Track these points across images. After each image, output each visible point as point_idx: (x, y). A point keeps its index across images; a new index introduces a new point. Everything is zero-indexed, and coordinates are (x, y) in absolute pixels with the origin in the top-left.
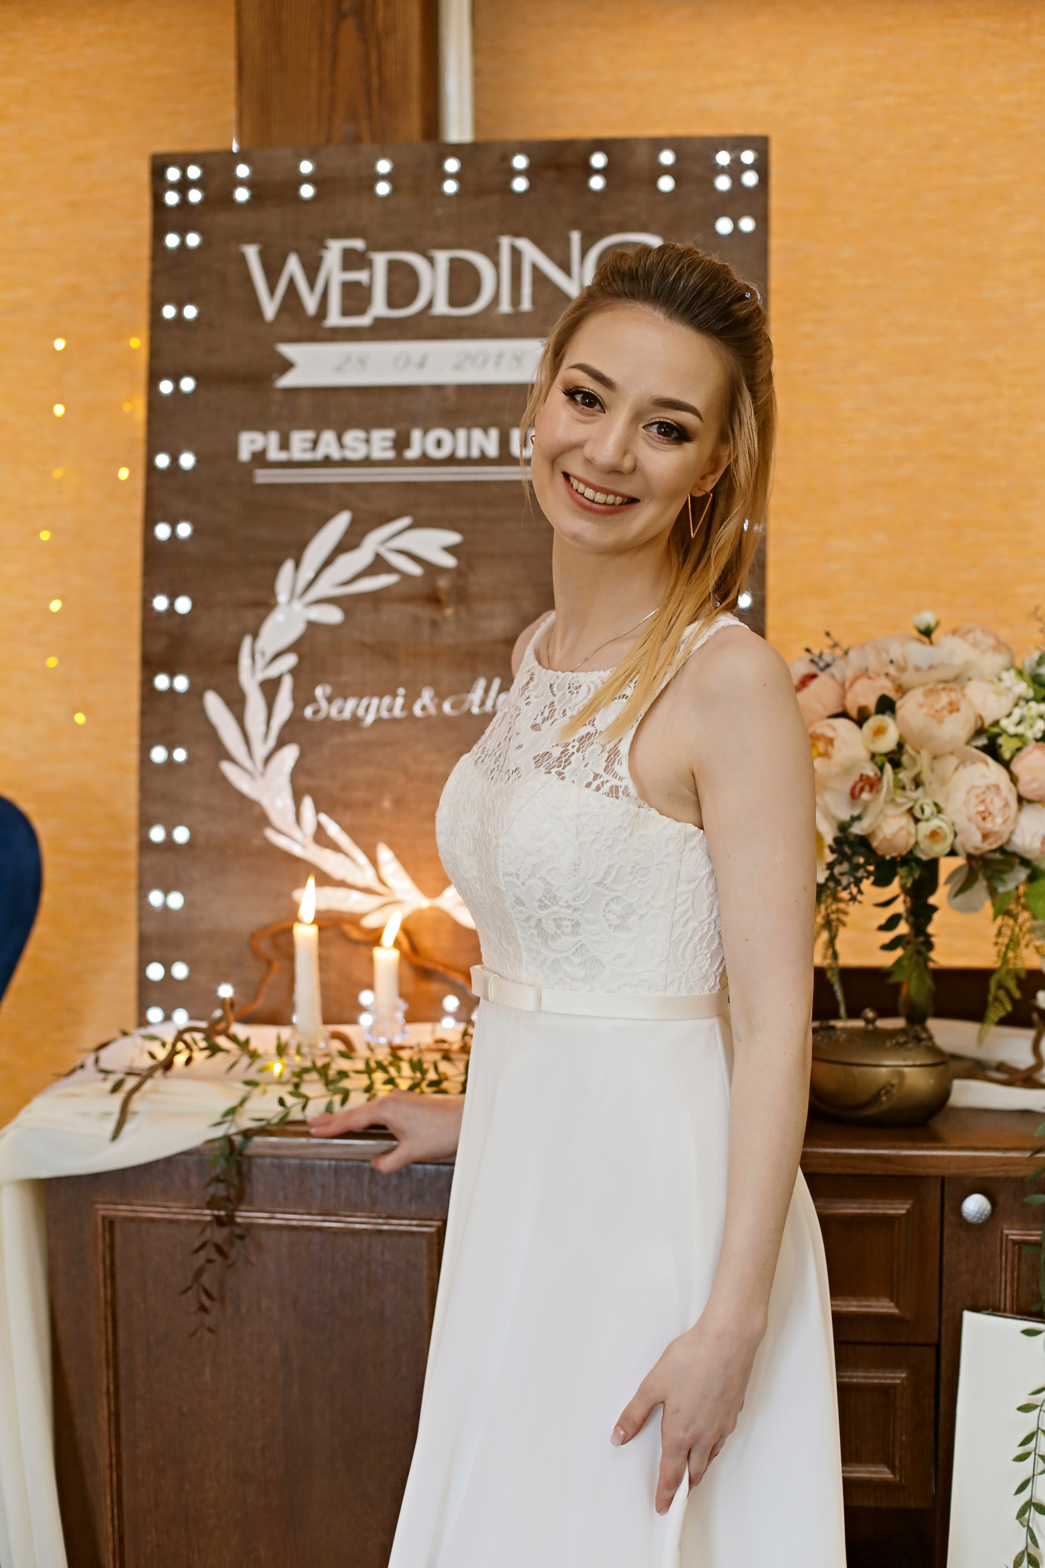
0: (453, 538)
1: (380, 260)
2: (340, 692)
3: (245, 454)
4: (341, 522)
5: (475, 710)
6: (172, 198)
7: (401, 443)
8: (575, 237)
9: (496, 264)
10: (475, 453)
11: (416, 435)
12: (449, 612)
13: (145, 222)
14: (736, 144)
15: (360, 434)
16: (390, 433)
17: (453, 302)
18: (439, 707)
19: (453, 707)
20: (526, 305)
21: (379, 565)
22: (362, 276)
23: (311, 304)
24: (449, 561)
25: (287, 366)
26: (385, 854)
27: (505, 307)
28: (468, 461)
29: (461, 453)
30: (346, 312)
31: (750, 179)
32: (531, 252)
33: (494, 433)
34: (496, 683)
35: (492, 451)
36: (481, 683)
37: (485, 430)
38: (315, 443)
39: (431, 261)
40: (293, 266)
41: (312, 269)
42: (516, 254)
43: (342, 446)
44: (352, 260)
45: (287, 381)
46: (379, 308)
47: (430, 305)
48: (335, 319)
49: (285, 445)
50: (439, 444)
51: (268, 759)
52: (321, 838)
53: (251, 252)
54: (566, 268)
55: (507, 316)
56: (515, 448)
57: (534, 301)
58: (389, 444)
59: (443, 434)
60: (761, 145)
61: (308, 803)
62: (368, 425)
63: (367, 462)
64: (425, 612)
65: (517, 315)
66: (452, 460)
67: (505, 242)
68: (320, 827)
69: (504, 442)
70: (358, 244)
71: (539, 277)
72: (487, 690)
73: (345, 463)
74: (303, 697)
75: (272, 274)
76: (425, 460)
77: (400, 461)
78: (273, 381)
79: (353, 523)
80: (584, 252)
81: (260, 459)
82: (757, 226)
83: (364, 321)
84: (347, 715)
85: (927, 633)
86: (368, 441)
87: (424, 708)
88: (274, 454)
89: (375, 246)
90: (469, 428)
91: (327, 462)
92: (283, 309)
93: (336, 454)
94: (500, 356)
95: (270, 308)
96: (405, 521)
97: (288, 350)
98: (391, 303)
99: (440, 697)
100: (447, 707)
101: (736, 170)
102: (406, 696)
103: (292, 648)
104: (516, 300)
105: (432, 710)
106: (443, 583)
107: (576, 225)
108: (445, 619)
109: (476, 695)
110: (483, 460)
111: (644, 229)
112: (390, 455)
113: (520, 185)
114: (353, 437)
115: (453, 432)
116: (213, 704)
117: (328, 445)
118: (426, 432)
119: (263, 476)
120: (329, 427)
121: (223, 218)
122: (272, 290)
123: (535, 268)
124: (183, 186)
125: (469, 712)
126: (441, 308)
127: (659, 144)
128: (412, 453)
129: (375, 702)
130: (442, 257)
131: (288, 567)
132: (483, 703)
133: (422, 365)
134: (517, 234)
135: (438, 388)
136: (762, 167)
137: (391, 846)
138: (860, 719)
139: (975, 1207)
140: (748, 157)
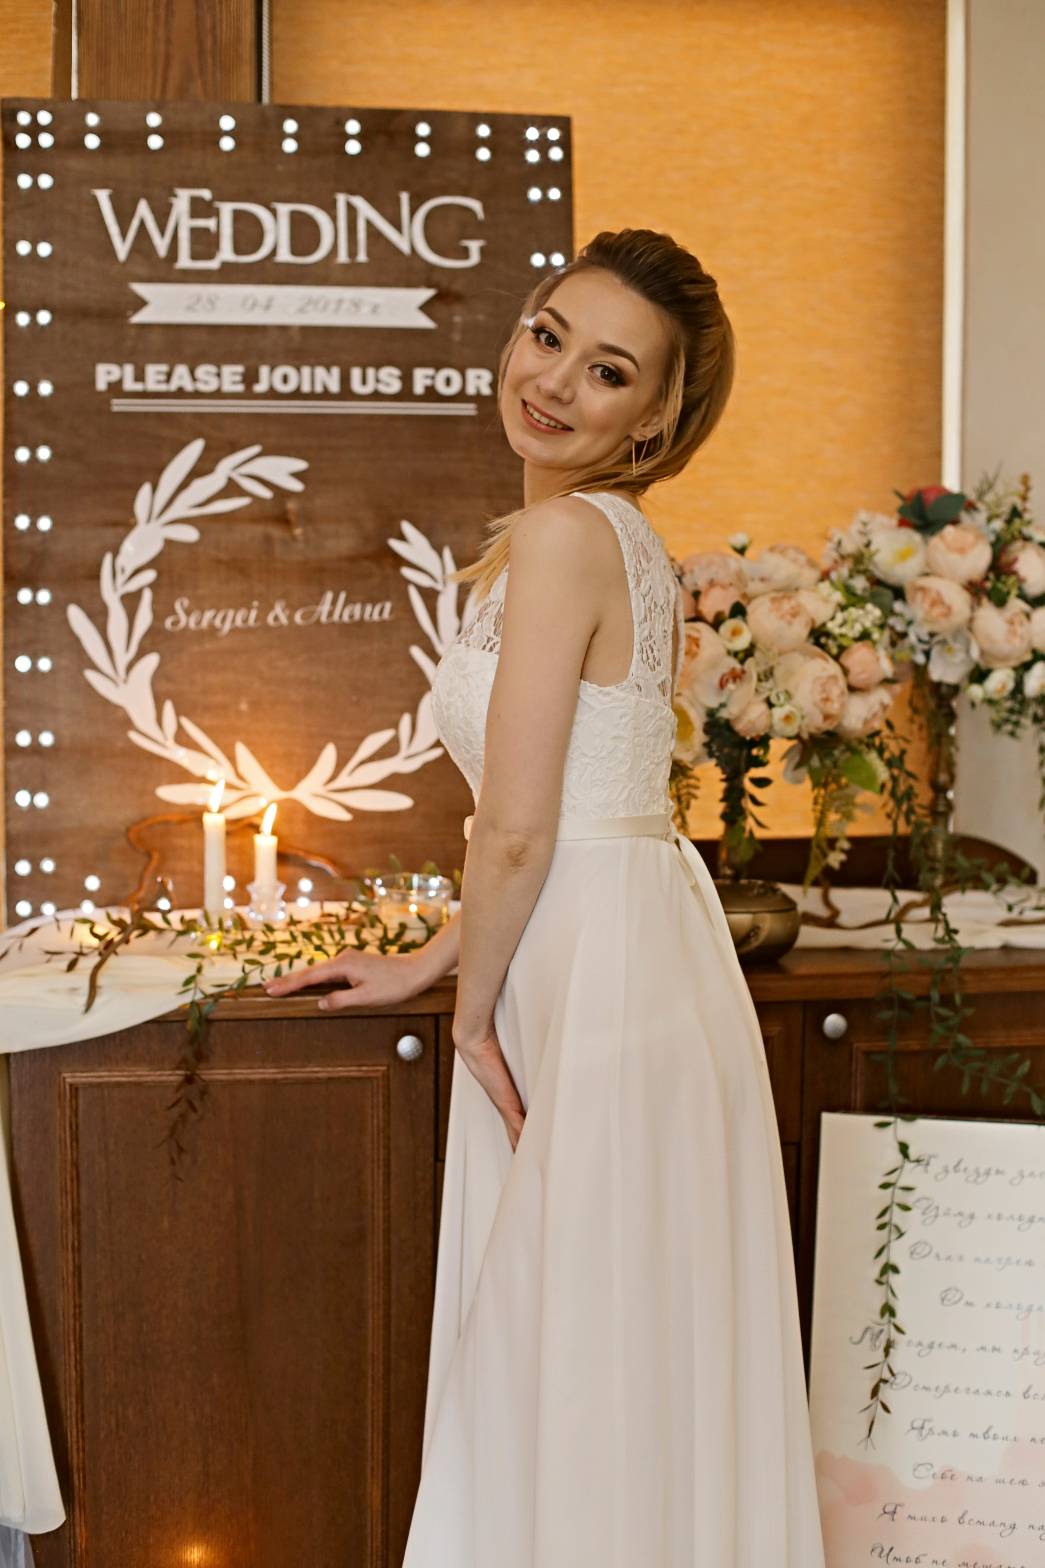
0: (300, 465)
1: (226, 209)
2: (198, 605)
3: (101, 385)
4: (196, 448)
5: (324, 619)
6: (23, 141)
7: (250, 378)
8: (405, 197)
9: (334, 219)
10: (319, 389)
11: (264, 371)
12: (298, 531)
14: (543, 122)
15: (212, 369)
16: (240, 369)
17: (295, 251)
18: (290, 618)
19: (303, 617)
20: (362, 257)
21: (231, 489)
22: (210, 223)
23: (161, 245)
24: (297, 486)
25: (140, 303)
26: (242, 751)
27: (343, 257)
28: (312, 396)
29: (306, 388)
30: (195, 256)
31: (556, 154)
32: (365, 210)
33: (336, 371)
34: (343, 596)
35: (334, 387)
36: (329, 596)
37: (328, 369)
38: (169, 376)
39: (274, 212)
40: (143, 210)
41: (162, 215)
42: (352, 211)
43: (194, 379)
44: (199, 208)
45: (138, 318)
46: (226, 253)
47: (274, 252)
48: (184, 261)
49: (140, 377)
50: (285, 379)
51: (130, 667)
52: (182, 739)
53: (103, 196)
54: (397, 224)
55: (344, 266)
56: (356, 386)
57: (369, 254)
58: (238, 378)
59: (290, 371)
60: (564, 123)
61: (169, 708)
62: (219, 361)
63: (218, 394)
64: (276, 532)
65: (353, 265)
66: (297, 394)
67: (341, 199)
68: (180, 728)
69: (345, 380)
70: (206, 194)
71: (373, 233)
72: (334, 603)
73: (198, 395)
74: (161, 610)
75: (124, 218)
76: (272, 394)
77: (249, 394)
78: (128, 317)
79: (206, 449)
80: (413, 212)
81: (116, 388)
82: (563, 195)
83: (213, 264)
84: (205, 624)
85: (741, 551)
86: (219, 375)
87: (276, 618)
88: (130, 385)
89: (222, 196)
90: (313, 366)
91: (180, 393)
92: (134, 250)
93: (189, 386)
94: (340, 302)
95: (122, 249)
96: (256, 449)
97: (140, 289)
98: (238, 250)
99: (291, 608)
100: (298, 618)
101: (543, 145)
102: (259, 608)
103: (150, 565)
104: (353, 251)
105: (284, 620)
106: (291, 505)
107: (405, 187)
108: (294, 538)
109: (325, 608)
110: (326, 395)
111: (465, 193)
112: (240, 388)
113: (353, 147)
114: (205, 371)
115: (298, 369)
116: (76, 616)
117: (181, 378)
118: (272, 369)
119: (119, 405)
120: (182, 362)
121: (75, 163)
122: (124, 234)
123: (369, 224)
124: (34, 130)
125: (318, 621)
126: (284, 255)
127: (476, 118)
128: (261, 387)
129: (231, 613)
130: (284, 209)
131: (146, 490)
132: (330, 614)
133: (268, 307)
134: (352, 192)
135: (284, 329)
136: (565, 143)
137: (249, 744)
138: (716, 624)
139: (834, 1022)
140: (554, 134)
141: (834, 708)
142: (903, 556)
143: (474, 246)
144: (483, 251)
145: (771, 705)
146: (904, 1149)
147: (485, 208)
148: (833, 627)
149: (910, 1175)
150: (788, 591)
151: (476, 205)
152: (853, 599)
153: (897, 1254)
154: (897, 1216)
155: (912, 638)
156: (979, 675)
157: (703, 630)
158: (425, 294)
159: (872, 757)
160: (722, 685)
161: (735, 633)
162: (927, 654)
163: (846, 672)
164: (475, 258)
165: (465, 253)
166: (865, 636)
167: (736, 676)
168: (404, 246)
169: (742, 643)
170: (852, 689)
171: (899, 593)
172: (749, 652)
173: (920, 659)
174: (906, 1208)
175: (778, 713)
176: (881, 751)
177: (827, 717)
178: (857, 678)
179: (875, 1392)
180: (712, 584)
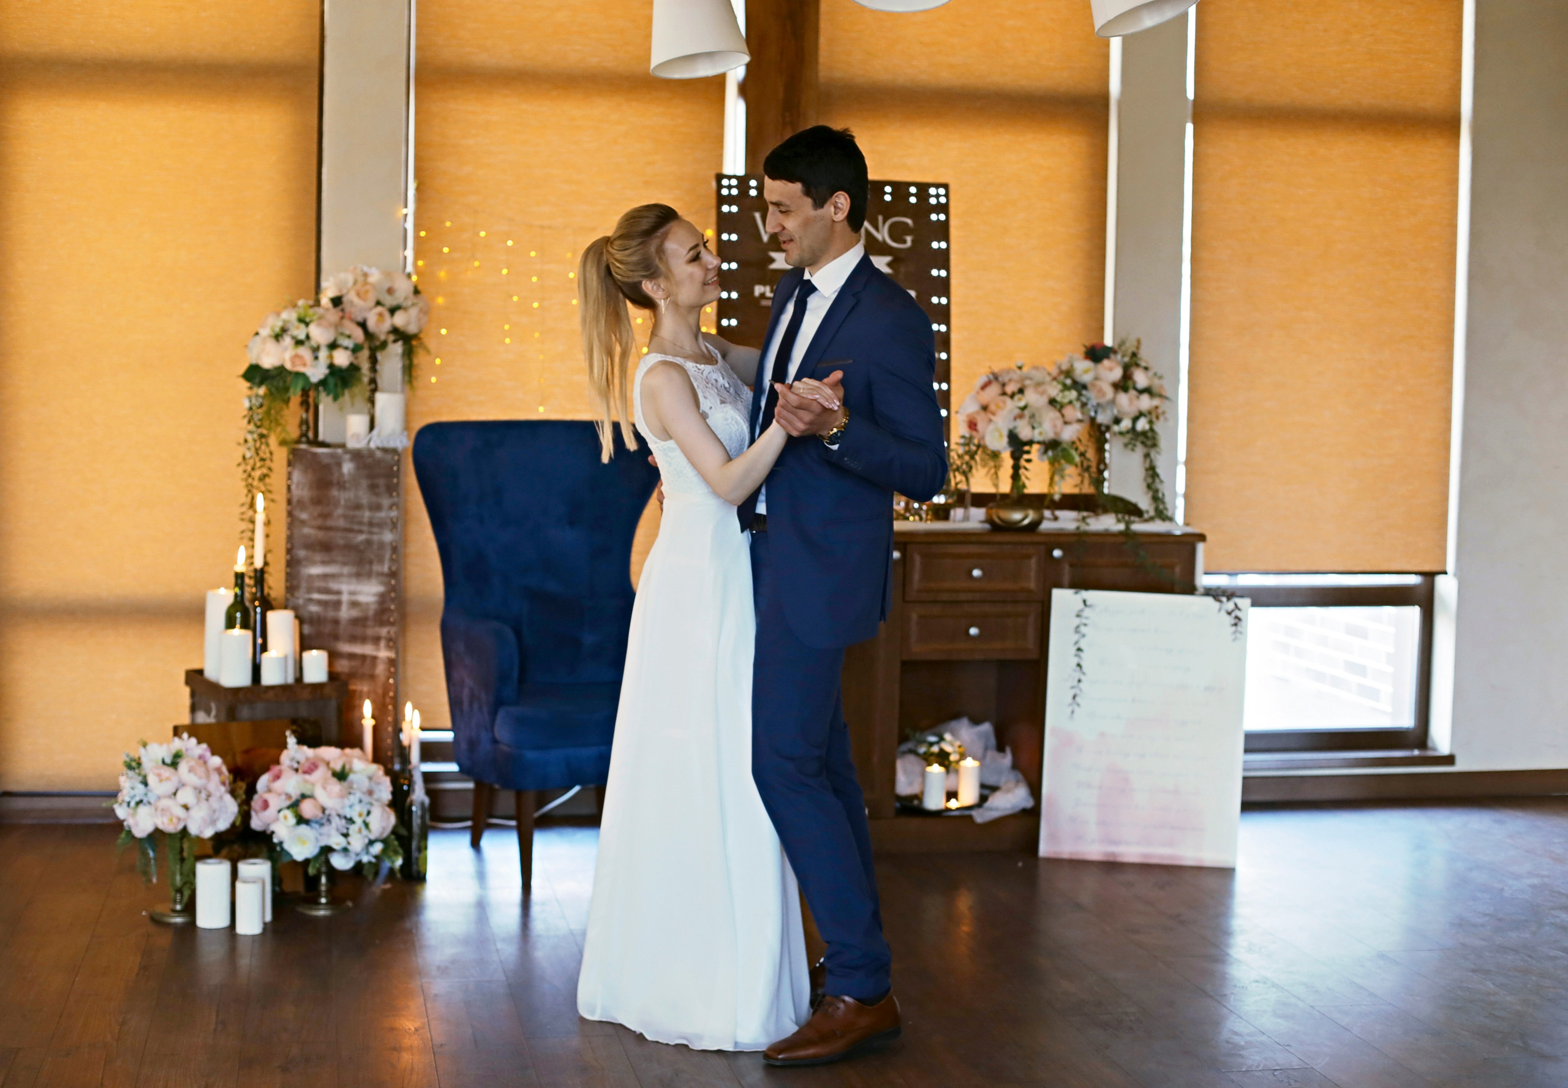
3: (757, 294)
6: (725, 192)
8: (880, 218)
13: (713, 201)
14: (937, 186)
25: (772, 260)
31: (943, 200)
45: (772, 266)
54: (877, 228)
60: (946, 186)
78: (767, 266)
80: (884, 222)
81: (763, 296)
82: (946, 218)
85: (1020, 368)
95: (765, 238)
97: (774, 255)
101: (938, 196)
107: (880, 213)
111: (905, 216)
119: (763, 303)
121: (746, 201)
124: (729, 187)
127: (910, 184)
136: (947, 196)
138: (1012, 396)
139: (1057, 553)
140: (942, 191)
141: (1058, 430)
142: (1086, 372)
143: (909, 239)
144: (913, 241)
145: (1033, 428)
146: (1084, 602)
147: (914, 222)
148: (1059, 399)
149: (1087, 612)
150: (1039, 384)
151: (909, 221)
152: (1066, 388)
153: (1082, 645)
154: (1083, 629)
155: (1089, 406)
156: (1117, 421)
157: (1008, 400)
158: (888, 259)
159: (1073, 452)
160: (1015, 419)
161: (1020, 400)
162: (1096, 412)
163: (1063, 416)
164: (909, 243)
165: (905, 242)
166: (1070, 402)
167: (1021, 416)
168: (879, 237)
169: (1022, 404)
170: (1066, 423)
171: (1084, 387)
172: (1024, 408)
173: (1092, 414)
174: (1085, 625)
175: (1037, 431)
176: (1076, 449)
177: (1056, 433)
178: (1068, 418)
179: (1074, 697)
180: (1010, 380)
